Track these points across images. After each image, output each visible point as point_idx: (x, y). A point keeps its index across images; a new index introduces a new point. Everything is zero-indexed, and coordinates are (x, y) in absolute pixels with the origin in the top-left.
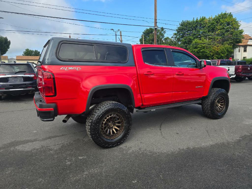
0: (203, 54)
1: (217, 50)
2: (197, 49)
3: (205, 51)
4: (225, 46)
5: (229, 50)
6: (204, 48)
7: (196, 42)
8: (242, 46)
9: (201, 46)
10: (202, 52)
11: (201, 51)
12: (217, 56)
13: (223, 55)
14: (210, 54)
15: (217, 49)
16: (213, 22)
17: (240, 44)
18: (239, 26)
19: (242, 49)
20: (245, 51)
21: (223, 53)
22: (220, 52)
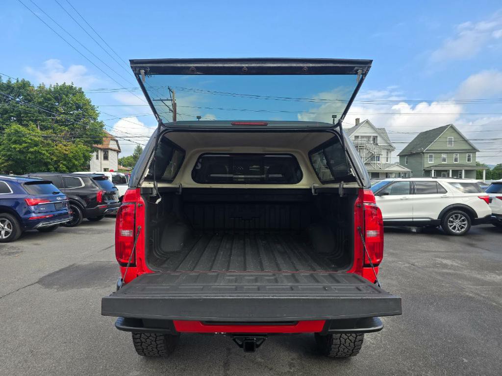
0: (36, 157)
1: (65, 152)
2: (21, 145)
3: (40, 151)
4: (79, 146)
5: (87, 154)
6: (36, 145)
7: (16, 131)
8: (101, 149)
9: (31, 139)
10: (32, 153)
11: (31, 150)
12: (65, 162)
13: (76, 163)
14: (52, 159)
15: (66, 150)
16: (48, 96)
17: (100, 146)
18: (97, 115)
19: (101, 154)
20: (106, 158)
21: (76, 160)
22: (71, 155)
